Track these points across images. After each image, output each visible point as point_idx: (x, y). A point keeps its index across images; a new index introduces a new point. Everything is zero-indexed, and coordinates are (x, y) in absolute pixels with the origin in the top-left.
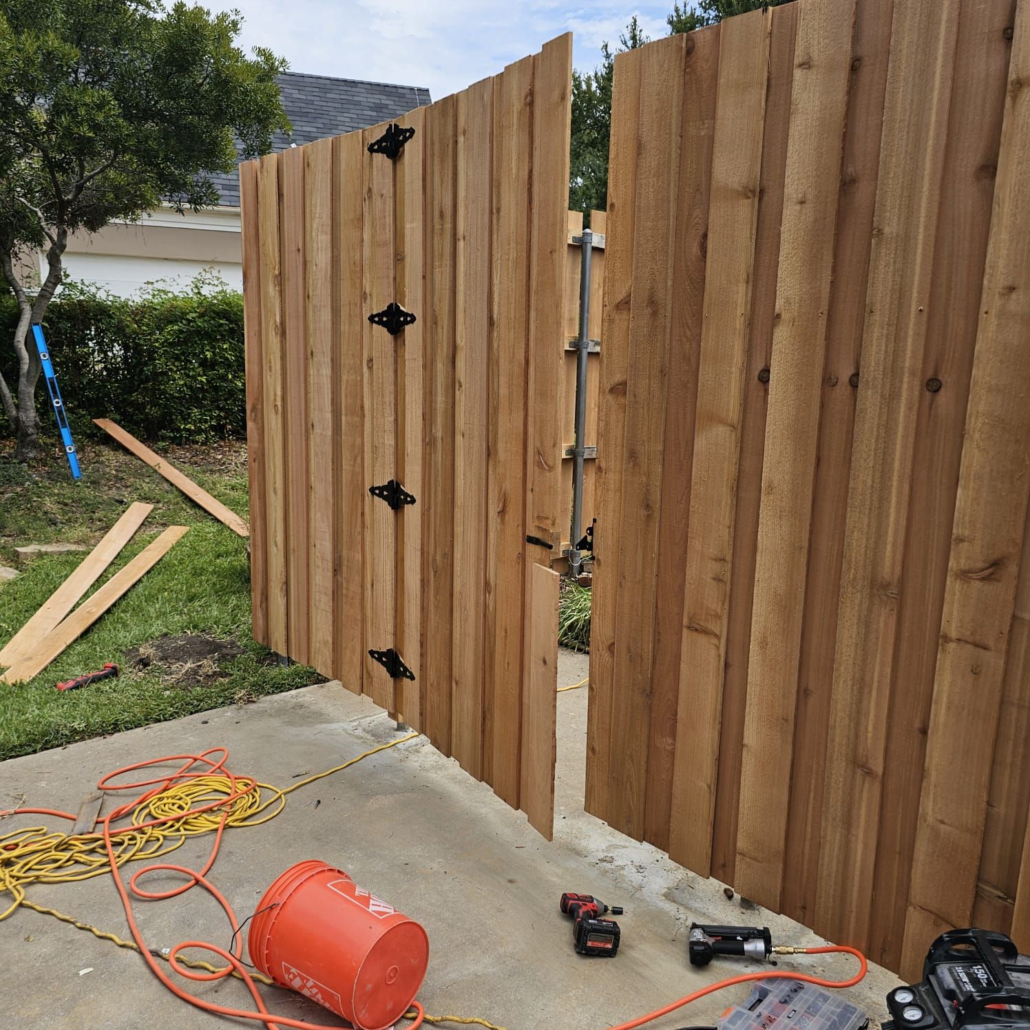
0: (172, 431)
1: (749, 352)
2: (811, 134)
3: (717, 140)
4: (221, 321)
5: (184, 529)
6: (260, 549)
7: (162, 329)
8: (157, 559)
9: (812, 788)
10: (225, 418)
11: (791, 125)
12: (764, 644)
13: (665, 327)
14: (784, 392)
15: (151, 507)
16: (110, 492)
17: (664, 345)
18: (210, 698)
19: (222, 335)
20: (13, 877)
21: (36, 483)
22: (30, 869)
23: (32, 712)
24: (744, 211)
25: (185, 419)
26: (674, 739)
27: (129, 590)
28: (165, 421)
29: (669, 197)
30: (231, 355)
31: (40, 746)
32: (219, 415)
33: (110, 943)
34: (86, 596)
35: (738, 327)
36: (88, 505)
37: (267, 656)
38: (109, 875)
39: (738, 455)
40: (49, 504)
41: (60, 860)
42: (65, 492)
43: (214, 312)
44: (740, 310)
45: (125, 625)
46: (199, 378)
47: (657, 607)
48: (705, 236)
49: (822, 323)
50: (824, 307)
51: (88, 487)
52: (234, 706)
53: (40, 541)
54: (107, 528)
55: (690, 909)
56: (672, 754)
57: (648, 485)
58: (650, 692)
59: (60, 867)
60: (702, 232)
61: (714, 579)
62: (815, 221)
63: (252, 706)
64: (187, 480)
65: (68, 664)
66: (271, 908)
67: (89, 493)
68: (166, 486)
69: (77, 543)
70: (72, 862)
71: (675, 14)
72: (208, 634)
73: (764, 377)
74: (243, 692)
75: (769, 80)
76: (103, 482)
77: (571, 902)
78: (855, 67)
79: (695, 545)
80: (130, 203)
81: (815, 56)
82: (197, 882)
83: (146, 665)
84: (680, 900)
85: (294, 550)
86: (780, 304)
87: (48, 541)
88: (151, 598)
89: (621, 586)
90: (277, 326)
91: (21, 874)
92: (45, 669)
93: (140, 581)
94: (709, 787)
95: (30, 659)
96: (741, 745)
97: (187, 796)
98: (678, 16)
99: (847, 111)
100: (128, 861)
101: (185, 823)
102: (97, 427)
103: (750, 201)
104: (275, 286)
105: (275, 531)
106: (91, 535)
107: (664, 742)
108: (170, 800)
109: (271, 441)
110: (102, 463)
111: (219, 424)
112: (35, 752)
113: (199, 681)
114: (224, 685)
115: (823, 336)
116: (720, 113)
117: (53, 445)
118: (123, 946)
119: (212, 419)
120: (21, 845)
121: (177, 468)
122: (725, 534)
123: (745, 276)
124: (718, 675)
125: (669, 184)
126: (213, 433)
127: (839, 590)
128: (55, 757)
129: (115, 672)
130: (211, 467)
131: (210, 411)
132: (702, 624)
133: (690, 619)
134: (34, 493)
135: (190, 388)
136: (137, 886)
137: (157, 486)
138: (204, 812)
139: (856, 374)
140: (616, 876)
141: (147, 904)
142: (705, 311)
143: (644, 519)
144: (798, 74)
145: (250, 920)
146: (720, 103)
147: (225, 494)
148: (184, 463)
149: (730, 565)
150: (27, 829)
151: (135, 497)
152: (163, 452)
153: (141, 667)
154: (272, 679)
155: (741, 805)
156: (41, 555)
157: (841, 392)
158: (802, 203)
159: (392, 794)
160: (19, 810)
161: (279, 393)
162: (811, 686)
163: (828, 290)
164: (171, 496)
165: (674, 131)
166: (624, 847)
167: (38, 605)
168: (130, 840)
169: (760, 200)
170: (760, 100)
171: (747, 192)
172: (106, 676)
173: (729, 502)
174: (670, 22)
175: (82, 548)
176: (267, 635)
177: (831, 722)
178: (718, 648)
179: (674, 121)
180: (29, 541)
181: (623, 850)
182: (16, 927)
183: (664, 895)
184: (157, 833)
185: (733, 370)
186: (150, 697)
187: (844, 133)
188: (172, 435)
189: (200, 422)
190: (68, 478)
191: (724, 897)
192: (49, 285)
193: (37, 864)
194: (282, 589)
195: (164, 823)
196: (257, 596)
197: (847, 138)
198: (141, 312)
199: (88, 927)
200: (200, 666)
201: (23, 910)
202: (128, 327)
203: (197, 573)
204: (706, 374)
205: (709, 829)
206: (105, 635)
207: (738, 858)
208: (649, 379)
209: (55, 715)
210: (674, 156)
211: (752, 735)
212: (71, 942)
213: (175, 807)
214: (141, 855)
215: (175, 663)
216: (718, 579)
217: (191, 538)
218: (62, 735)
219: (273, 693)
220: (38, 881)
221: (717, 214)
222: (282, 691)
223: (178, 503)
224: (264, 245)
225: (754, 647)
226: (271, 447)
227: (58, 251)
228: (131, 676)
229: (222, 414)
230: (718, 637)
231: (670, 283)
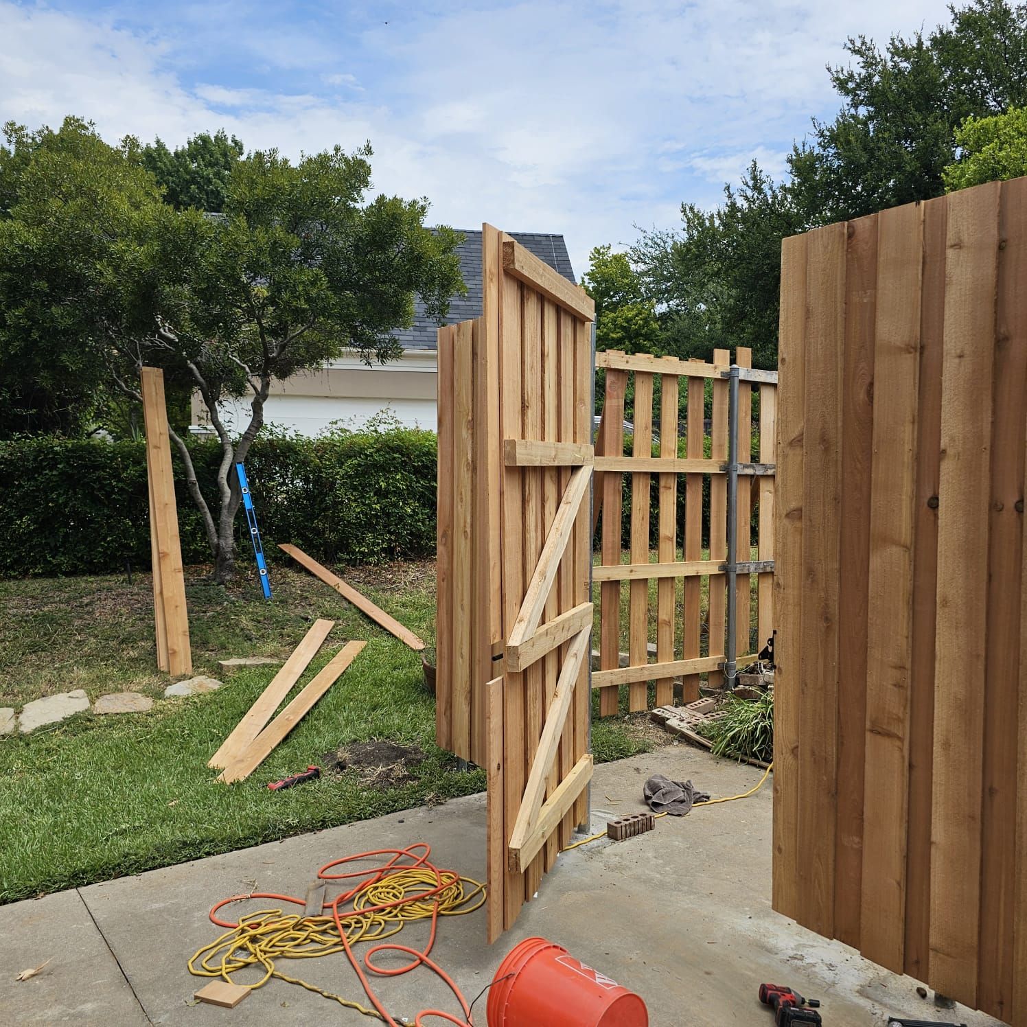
0: (348, 554)
1: (918, 482)
2: (965, 301)
3: (879, 307)
4: (395, 455)
5: (362, 644)
6: (446, 661)
7: (343, 464)
8: (342, 671)
9: (1003, 884)
10: (396, 541)
11: (947, 294)
12: (946, 745)
13: (837, 461)
14: (954, 517)
15: (333, 623)
16: (296, 610)
17: (837, 477)
18: (403, 799)
19: (395, 467)
20: (261, 951)
21: (233, 603)
22: (273, 946)
23: (251, 808)
24: (908, 364)
25: (360, 542)
26: (861, 837)
27: (319, 700)
28: (343, 545)
29: (836, 353)
30: (402, 484)
31: (260, 839)
32: (389, 539)
33: (356, 1011)
34: (283, 705)
35: (906, 460)
36: (279, 622)
37: (450, 760)
38: (342, 953)
39: (912, 573)
40: (245, 621)
41: (299, 938)
42: (258, 611)
43: (389, 447)
44: (907, 447)
45: (319, 732)
46: (374, 506)
47: (839, 712)
48: (871, 384)
49: (986, 457)
50: (987, 444)
51: (277, 606)
52: (424, 808)
53: (239, 656)
54: (295, 643)
55: (885, 1005)
56: (860, 852)
57: (827, 599)
58: (835, 792)
59: (299, 945)
60: (868, 381)
61: (895, 685)
62: (974, 371)
63: (441, 808)
64: (363, 598)
65: (274, 766)
66: (507, 978)
67: (278, 611)
68: (345, 604)
69: (271, 656)
70: (309, 941)
71: (794, 153)
72: (392, 740)
73: (934, 504)
74: (432, 794)
75: (924, 257)
76: (290, 601)
77: (770, 992)
78: (1002, 247)
79: (875, 654)
80: (315, 354)
81: (965, 238)
82: (422, 962)
83: (343, 768)
84: (873, 997)
85: (479, 661)
86: (944, 442)
87: (245, 655)
88: (338, 708)
89: (803, 693)
90: (468, 463)
91: (267, 949)
92: (255, 771)
93: (328, 691)
94: (899, 884)
95: (242, 761)
96: (929, 843)
97: (400, 885)
98: (797, 154)
99: (997, 281)
100: (357, 942)
101: (402, 910)
102: (281, 551)
103: (912, 355)
104: (468, 429)
105: (461, 643)
106: (282, 649)
107: (850, 841)
108: (384, 889)
109: (460, 564)
110: (289, 583)
111: (389, 546)
112: (256, 845)
113: (392, 784)
114: (414, 787)
115: (988, 468)
116: (880, 284)
117: (246, 568)
118: (366, 1014)
119: (383, 542)
120: (263, 924)
121: (354, 588)
122: (904, 644)
123: (911, 418)
124: (903, 775)
125: (836, 342)
126: (383, 555)
127: (1018, 695)
128: (276, 850)
129: (317, 774)
130: (383, 586)
131: (382, 535)
132: (884, 727)
133: (873, 723)
134: (231, 612)
135: (366, 515)
136: (371, 962)
137: (337, 604)
138: (416, 900)
139: (1021, 501)
140: (808, 973)
141: (379, 980)
142: (874, 447)
143: (823, 630)
144: (950, 253)
145: (488, 989)
146: (880, 276)
147: (397, 611)
148: (359, 582)
149: (910, 672)
150: (264, 911)
151: (319, 614)
152: (340, 573)
153: (339, 770)
154: (456, 783)
155: (932, 901)
156: (240, 668)
157: (1008, 515)
158: (961, 356)
159: (582, 890)
160: (254, 895)
161: (469, 520)
162: (996, 785)
163: (989, 429)
164: (349, 613)
165: (839, 299)
166: (813, 946)
167: (242, 713)
168: (356, 923)
169: (921, 354)
170: (917, 274)
171: (909, 349)
172: (310, 778)
173: (906, 614)
174: (790, 161)
175: (275, 661)
176: (450, 742)
177: (1018, 820)
178: (901, 750)
179: (838, 291)
180: (229, 655)
181: (811, 950)
182: (271, 994)
183: (858, 992)
184: (379, 917)
185: (904, 497)
186: (350, 797)
187: (996, 300)
188: (348, 557)
189: (373, 545)
190: (260, 598)
191: (917, 996)
192: (253, 429)
193: (279, 941)
194: (466, 697)
195: (383, 910)
196: (440, 704)
197: (998, 303)
198: (324, 448)
199: (334, 996)
200: (391, 769)
201: (274, 980)
202: (312, 461)
203: (377, 683)
204: (877, 500)
205: (901, 926)
206: (302, 740)
207: (931, 954)
208: (824, 506)
209: (270, 811)
210: (839, 319)
211: (939, 832)
212: (322, 1008)
213: (390, 896)
214: (367, 937)
215: (367, 767)
216: (897, 685)
217: (370, 652)
218: (279, 829)
219: (458, 796)
220: (283, 956)
221: (882, 366)
222: (465, 795)
223: (356, 620)
224: (459, 395)
225: (937, 748)
226: (460, 568)
227: (261, 400)
228: (330, 779)
229: (393, 537)
230: (901, 739)
231: (840, 424)
